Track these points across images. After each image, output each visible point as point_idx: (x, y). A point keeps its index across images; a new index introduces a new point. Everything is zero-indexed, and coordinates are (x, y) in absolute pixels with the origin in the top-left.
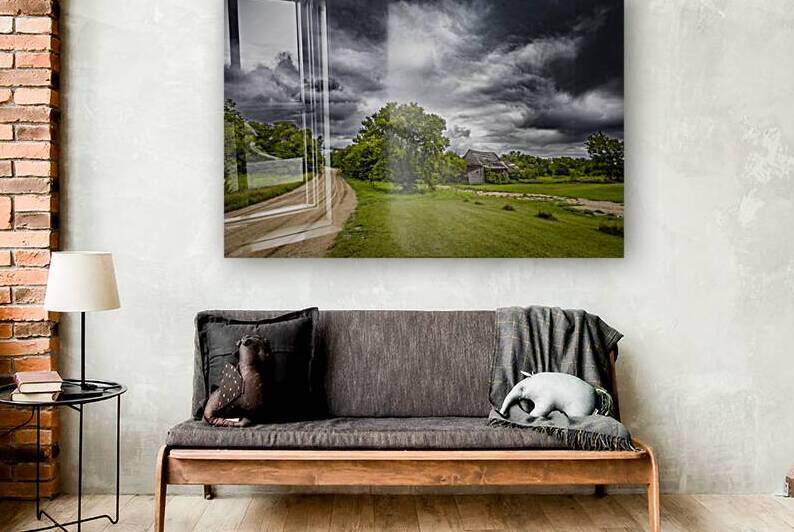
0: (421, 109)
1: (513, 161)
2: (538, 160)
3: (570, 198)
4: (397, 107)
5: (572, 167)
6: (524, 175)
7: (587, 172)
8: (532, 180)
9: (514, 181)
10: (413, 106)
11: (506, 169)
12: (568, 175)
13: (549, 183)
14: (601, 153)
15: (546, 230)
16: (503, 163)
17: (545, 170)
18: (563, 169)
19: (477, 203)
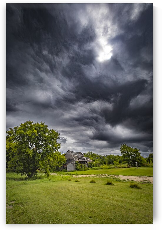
0: (46, 127)
1: (89, 157)
2: (100, 156)
3: (116, 175)
4: (32, 124)
5: (115, 160)
6: (94, 165)
7: (120, 162)
8: (98, 167)
9: (90, 168)
10: (42, 124)
11: (86, 162)
12: (113, 164)
13: (106, 169)
14: (125, 153)
15: (112, 190)
16: (85, 158)
17: (103, 162)
18: (111, 161)
19: (76, 181)
